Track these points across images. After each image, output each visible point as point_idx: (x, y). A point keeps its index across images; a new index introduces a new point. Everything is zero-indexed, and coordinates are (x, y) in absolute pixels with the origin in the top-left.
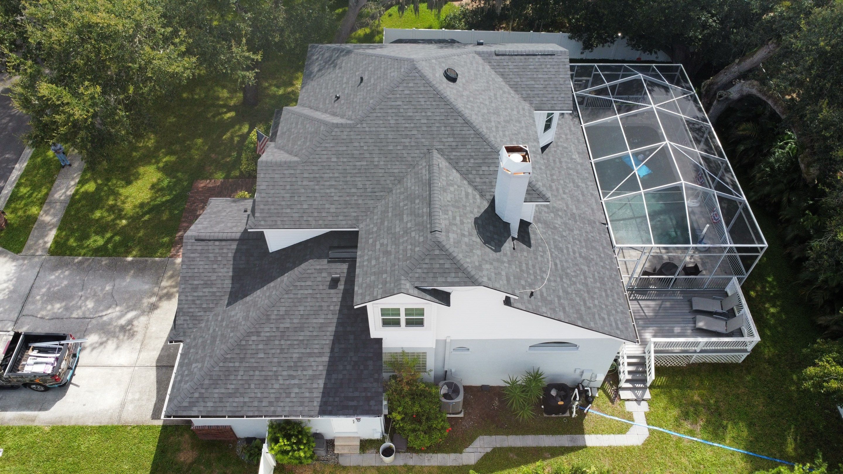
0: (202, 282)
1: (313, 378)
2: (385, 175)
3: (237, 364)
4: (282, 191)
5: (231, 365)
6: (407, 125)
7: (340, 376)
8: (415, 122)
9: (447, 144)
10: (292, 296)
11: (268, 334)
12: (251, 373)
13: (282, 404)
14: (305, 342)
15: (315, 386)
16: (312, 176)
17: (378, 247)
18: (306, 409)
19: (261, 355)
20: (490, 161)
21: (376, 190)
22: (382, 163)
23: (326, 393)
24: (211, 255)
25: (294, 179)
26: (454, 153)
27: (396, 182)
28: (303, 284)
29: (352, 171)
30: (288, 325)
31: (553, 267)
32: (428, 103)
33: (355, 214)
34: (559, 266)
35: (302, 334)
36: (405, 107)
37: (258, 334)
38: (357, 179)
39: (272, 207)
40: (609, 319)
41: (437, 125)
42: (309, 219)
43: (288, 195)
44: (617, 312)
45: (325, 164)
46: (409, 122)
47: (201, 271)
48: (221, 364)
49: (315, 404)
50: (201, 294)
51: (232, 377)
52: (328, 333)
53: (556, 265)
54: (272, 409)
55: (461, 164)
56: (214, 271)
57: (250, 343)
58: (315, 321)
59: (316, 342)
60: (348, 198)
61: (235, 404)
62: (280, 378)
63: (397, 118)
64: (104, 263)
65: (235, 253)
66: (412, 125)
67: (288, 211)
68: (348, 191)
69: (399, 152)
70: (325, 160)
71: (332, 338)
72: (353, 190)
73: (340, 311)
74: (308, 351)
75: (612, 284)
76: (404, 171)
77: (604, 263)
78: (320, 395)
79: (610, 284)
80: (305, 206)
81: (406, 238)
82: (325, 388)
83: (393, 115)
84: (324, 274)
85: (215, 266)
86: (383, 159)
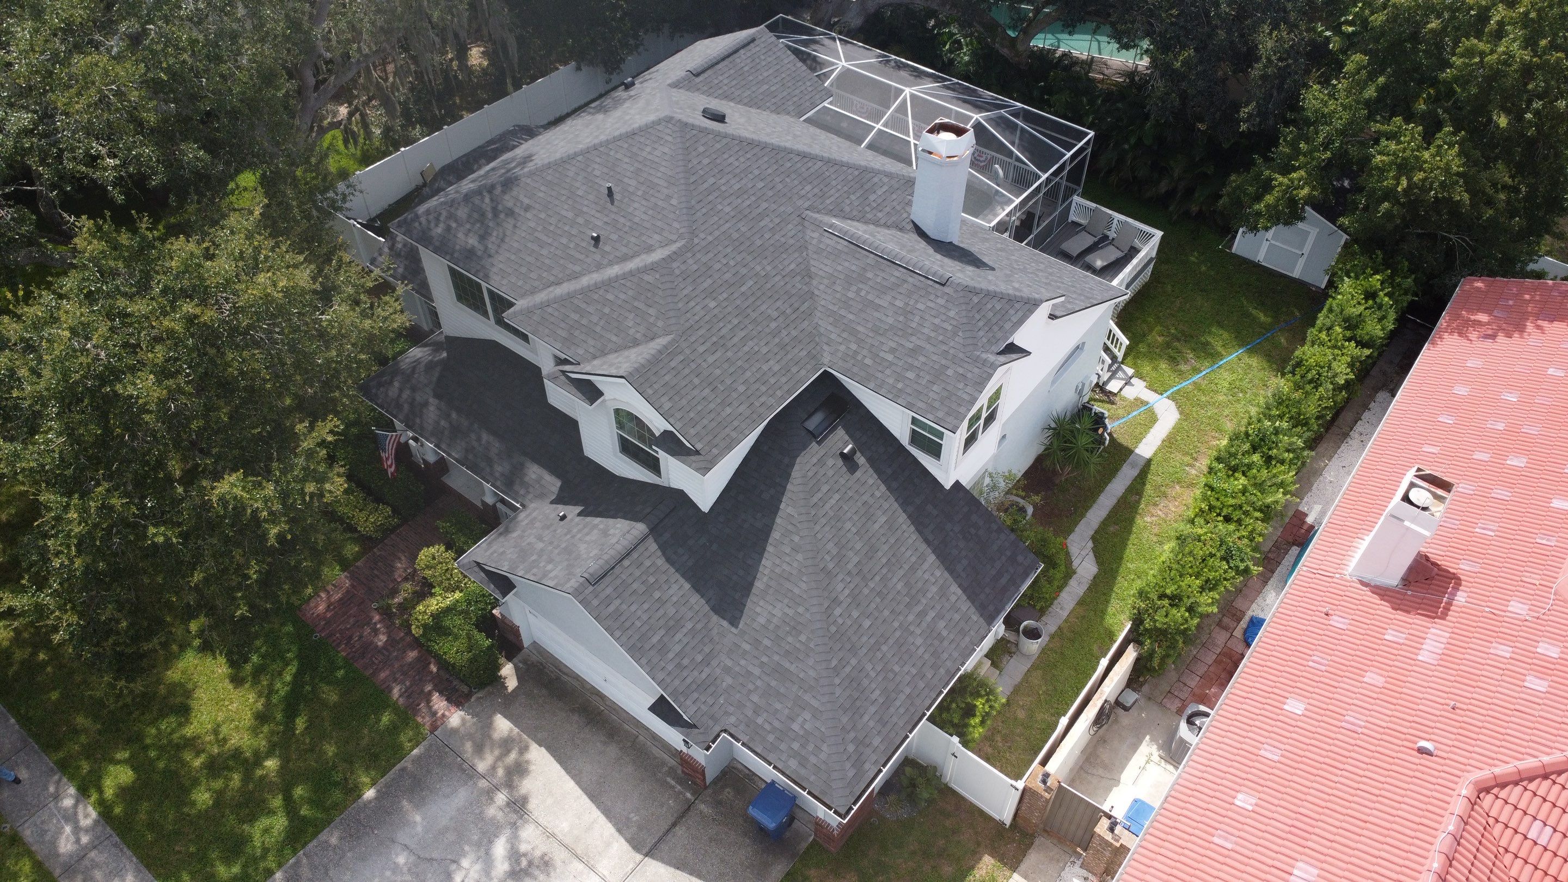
0: (662, 632)
1: (943, 593)
2: (787, 279)
3: (854, 662)
4: (696, 392)
5: (848, 669)
6: (748, 202)
7: (965, 562)
8: (752, 192)
9: (810, 195)
10: (824, 521)
11: (847, 592)
12: (879, 655)
13: (945, 655)
14: (894, 560)
15: (953, 598)
16: (708, 344)
17: (890, 357)
18: (972, 633)
19: (867, 623)
20: (869, 185)
21: (796, 305)
22: (769, 268)
23: (971, 592)
24: (635, 586)
25: (693, 366)
26: (828, 202)
27: (807, 279)
28: (819, 495)
29: (747, 304)
30: (856, 559)
32: (742, 159)
33: (804, 353)
35: (880, 554)
36: (723, 181)
37: (835, 601)
38: (764, 307)
39: (705, 422)
41: (778, 179)
42: (763, 399)
43: (707, 391)
45: (707, 318)
46: (746, 196)
47: (645, 617)
48: (837, 681)
49: (975, 618)
50: (677, 648)
51: (866, 682)
52: (904, 527)
54: (942, 671)
55: (847, 209)
56: (662, 602)
57: (840, 621)
58: (877, 526)
59: (903, 549)
60: (777, 340)
61: (902, 711)
62: (912, 628)
63: (728, 201)
64: (334, 840)
65: (664, 554)
66: (753, 198)
67: (728, 410)
68: (767, 330)
69: (772, 241)
70: (703, 313)
71: (912, 528)
72: (773, 325)
73: (889, 488)
74: (906, 567)
76: (800, 260)
78: (969, 604)
80: (742, 388)
81: (917, 319)
82: (964, 591)
83: (719, 200)
84: (830, 462)
85: (657, 595)
86: (765, 262)
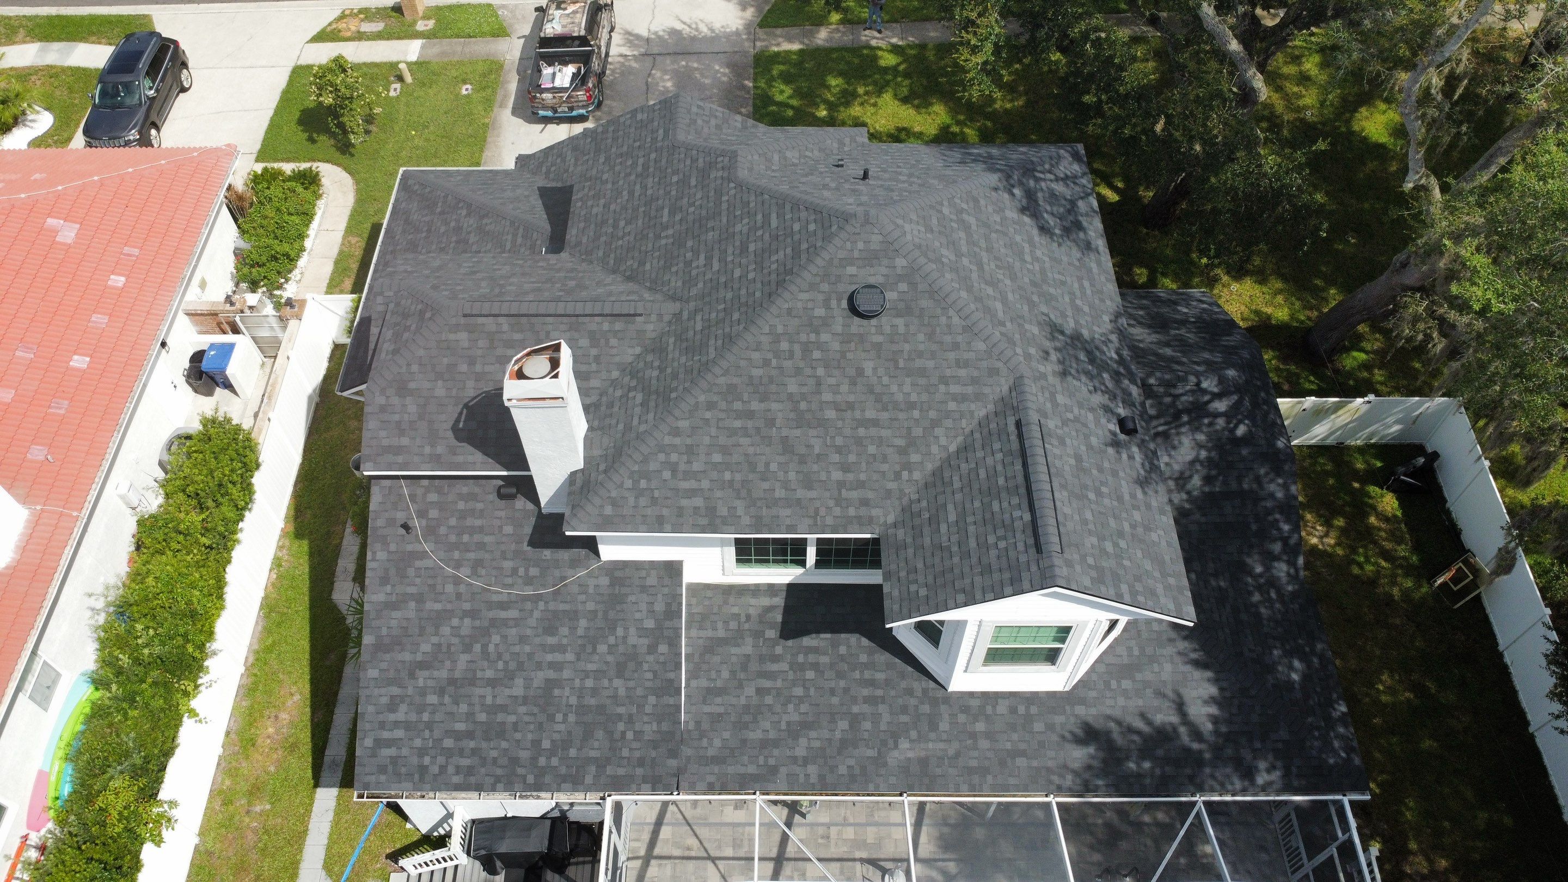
12: (425, 229)
19: (442, 230)
25: (648, 145)
29: (654, 209)
31: (495, 598)
32: (774, 266)
34: (503, 614)
36: (766, 236)
38: (640, 222)
40: (396, 724)
41: (729, 296)
43: (625, 150)
44: (422, 752)
46: (737, 252)
51: (425, 212)
53: (503, 606)
55: (650, 358)
60: (611, 222)
63: (745, 233)
66: (730, 259)
67: (602, 160)
68: (623, 217)
69: (681, 257)
70: (675, 168)
72: (622, 224)
75: (495, 760)
76: (647, 276)
77: (552, 753)
79: (494, 754)
83: (752, 223)
86: (670, 241)
